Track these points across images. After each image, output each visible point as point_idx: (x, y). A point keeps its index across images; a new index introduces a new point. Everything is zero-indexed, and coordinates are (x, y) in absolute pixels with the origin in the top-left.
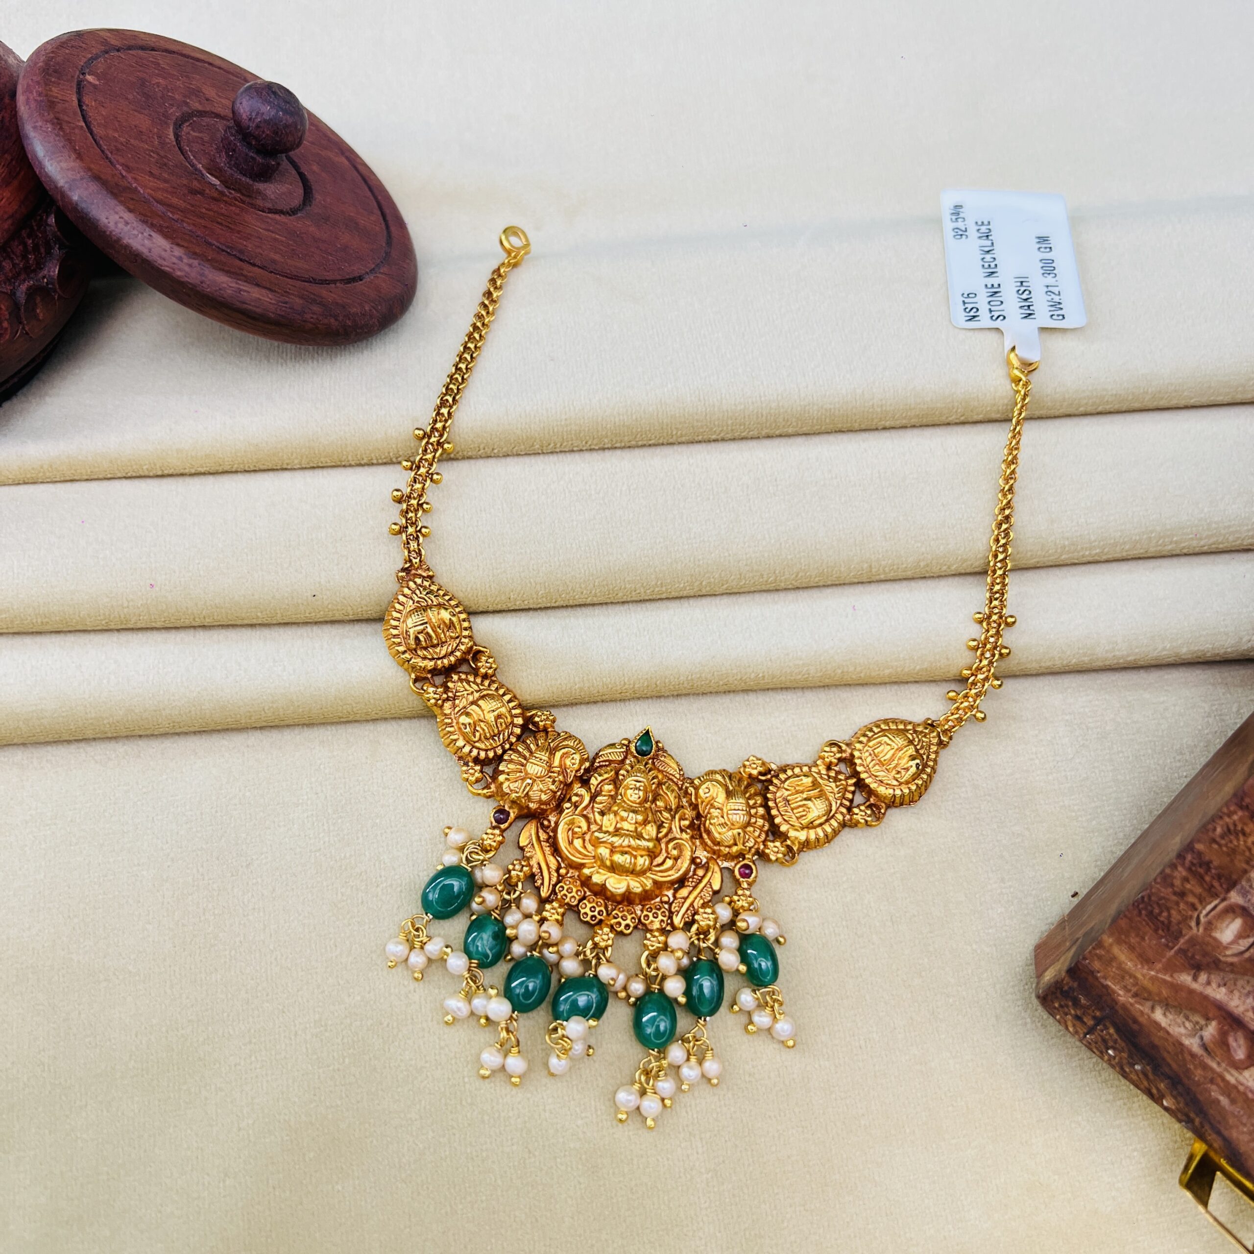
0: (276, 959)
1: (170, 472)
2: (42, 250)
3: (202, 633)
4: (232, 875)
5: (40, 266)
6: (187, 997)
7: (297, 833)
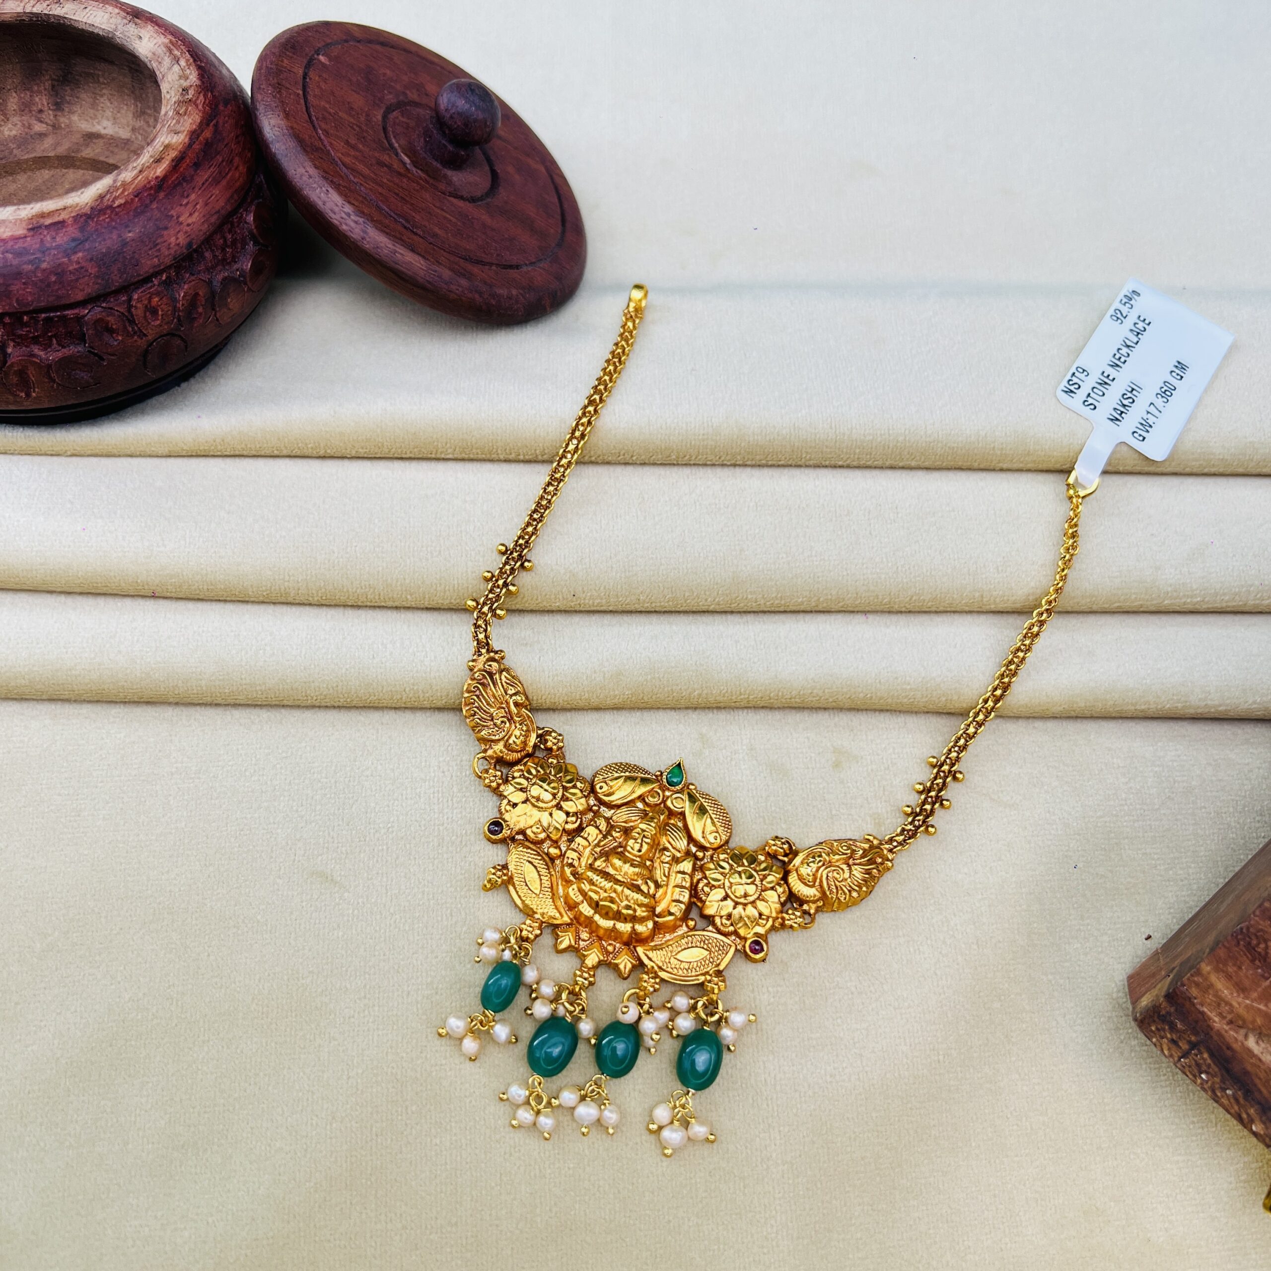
0: (395, 922)
2: (239, 245)
5: (234, 260)
6: (310, 950)
7: (423, 807)
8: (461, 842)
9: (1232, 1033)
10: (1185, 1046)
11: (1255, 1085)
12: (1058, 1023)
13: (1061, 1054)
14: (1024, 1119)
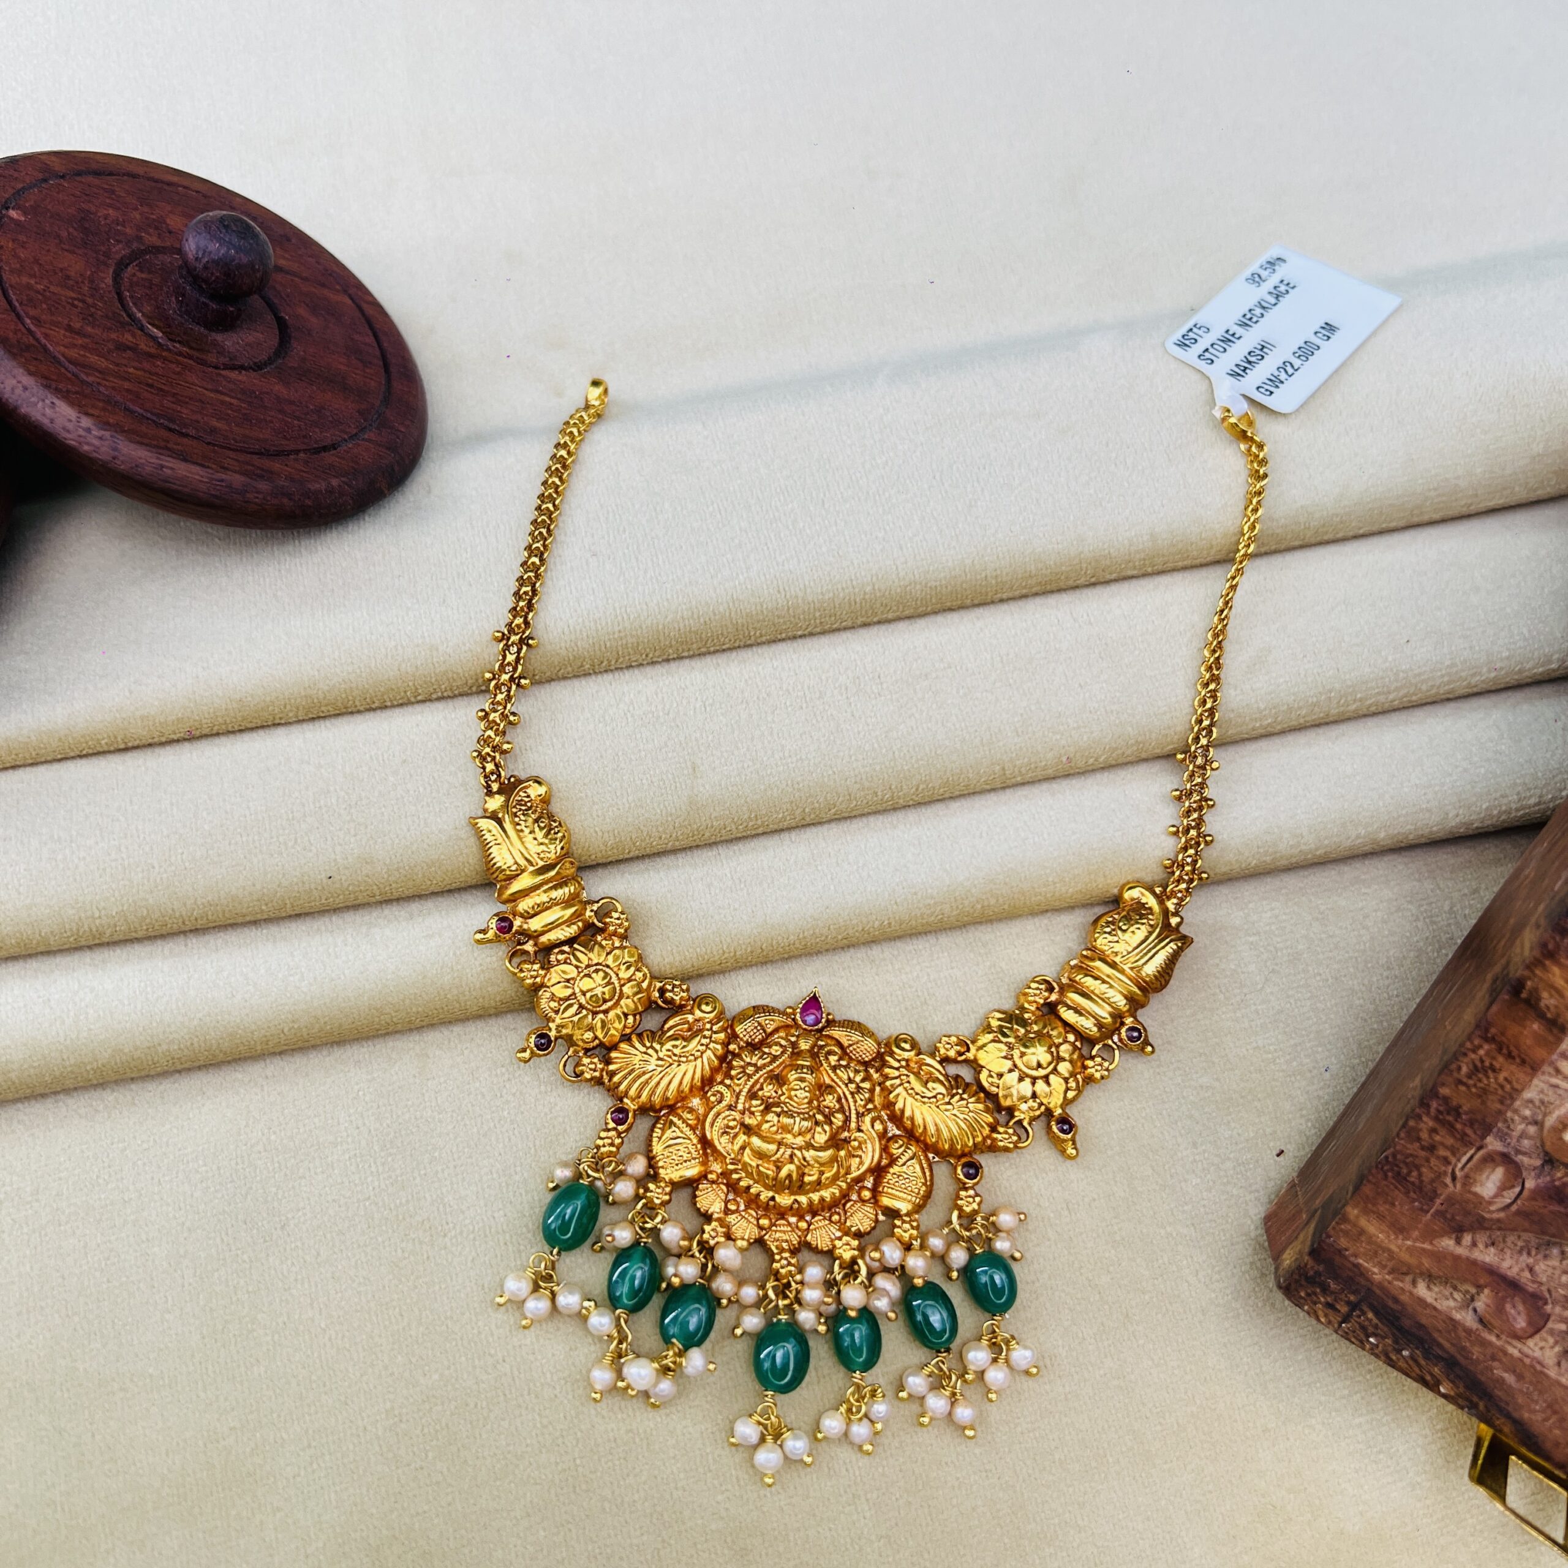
0: (330, 1339)
1: (136, 743)
3: (194, 941)
4: (265, 1241)
6: (226, 1399)
7: (339, 1180)
8: (397, 1216)
9: (1396, 1283)
10: (1344, 1309)
11: (1435, 1340)
12: (1189, 1285)
13: (1200, 1322)
14: (1167, 1415)
